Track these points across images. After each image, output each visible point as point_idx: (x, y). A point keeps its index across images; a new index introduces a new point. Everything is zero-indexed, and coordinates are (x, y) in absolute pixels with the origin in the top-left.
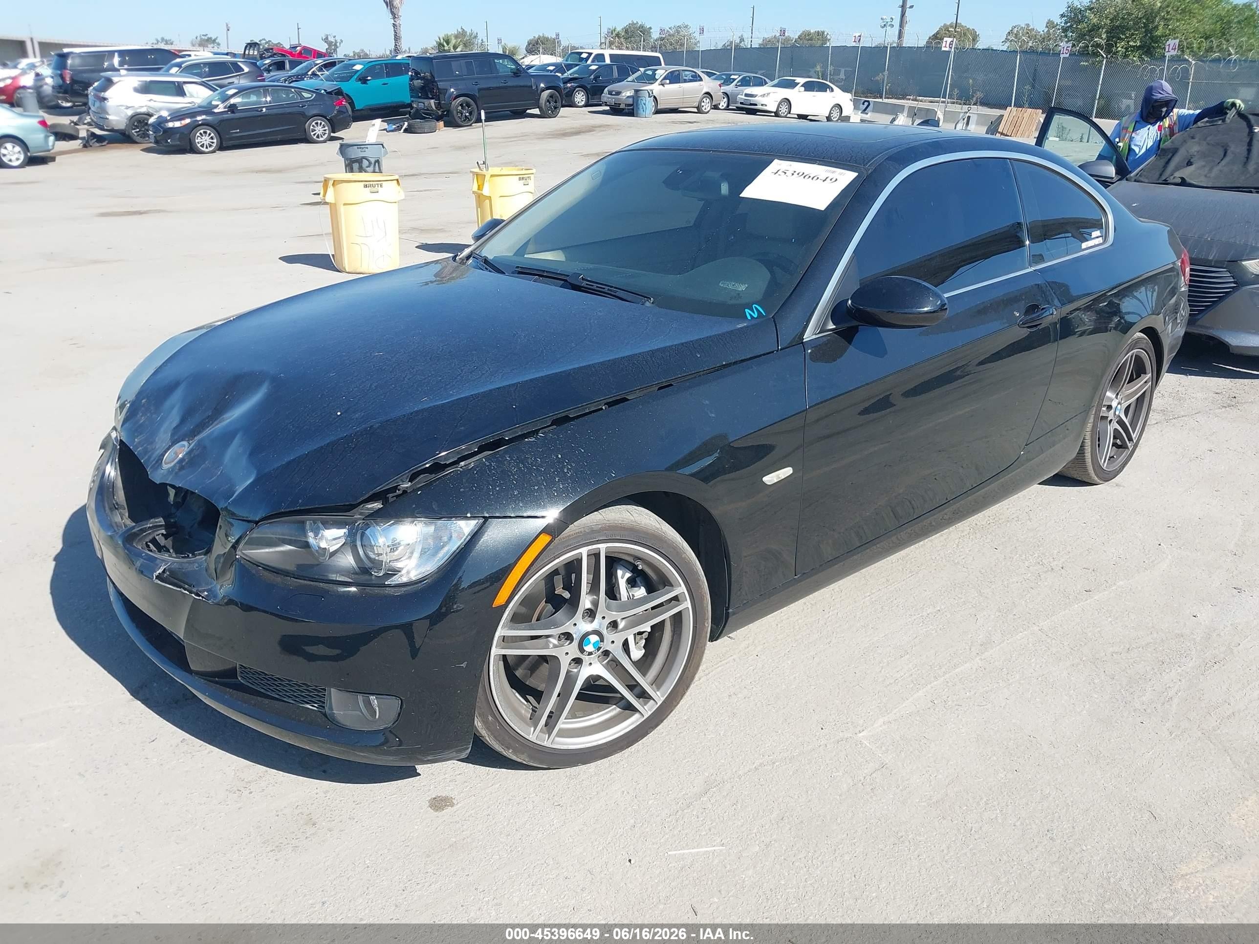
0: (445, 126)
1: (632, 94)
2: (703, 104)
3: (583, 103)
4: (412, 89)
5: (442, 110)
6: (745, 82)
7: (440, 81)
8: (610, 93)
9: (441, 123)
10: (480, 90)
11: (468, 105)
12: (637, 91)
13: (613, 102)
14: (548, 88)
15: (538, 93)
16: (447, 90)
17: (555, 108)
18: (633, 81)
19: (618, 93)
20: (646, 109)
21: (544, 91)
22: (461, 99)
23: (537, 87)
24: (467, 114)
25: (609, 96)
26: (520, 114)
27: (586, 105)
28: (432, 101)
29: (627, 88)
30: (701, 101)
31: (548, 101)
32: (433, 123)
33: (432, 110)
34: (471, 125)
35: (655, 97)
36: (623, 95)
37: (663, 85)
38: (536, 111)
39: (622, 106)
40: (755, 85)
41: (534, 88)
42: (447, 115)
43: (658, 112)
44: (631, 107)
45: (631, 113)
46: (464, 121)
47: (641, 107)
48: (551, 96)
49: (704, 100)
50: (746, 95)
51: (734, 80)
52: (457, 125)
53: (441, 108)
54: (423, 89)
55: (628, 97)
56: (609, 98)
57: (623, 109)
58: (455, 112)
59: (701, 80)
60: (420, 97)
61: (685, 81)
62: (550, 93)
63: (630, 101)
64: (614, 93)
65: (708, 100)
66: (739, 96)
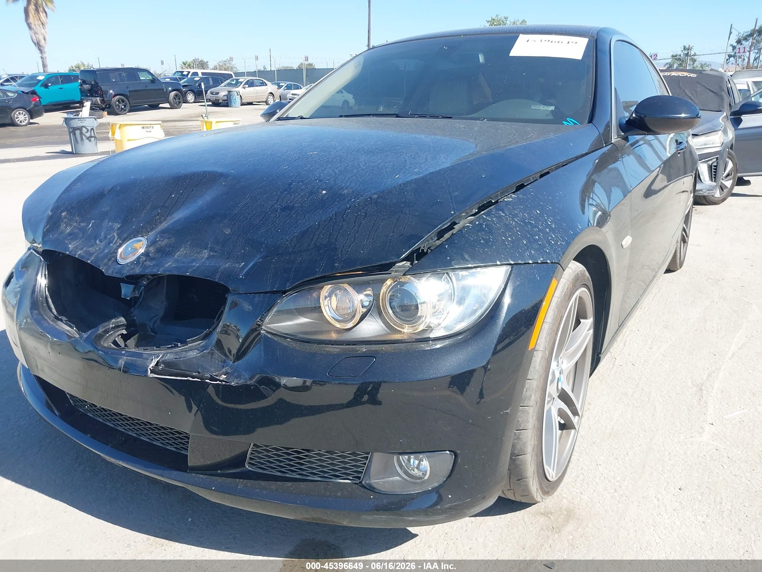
0: (108, 115)
1: (226, 94)
2: (269, 99)
3: (193, 100)
4: (82, 92)
5: (105, 104)
6: (289, 88)
7: (102, 85)
8: (212, 93)
9: (106, 113)
10: (130, 92)
11: (123, 101)
12: (229, 92)
13: (214, 99)
14: (173, 91)
15: (168, 93)
16: (107, 91)
17: (179, 102)
18: (225, 86)
19: (217, 93)
20: (236, 102)
21: (171, 92)
22: (118, 97)
23: (166, 90)
24: (123, 107)
25: (212, 95)
26: (154, 107)
27: (194, 102)
28: (98, 99)
29: (223, 90)
30: (267, 98)
31: (174, 98)
32: (101, 112)
33: (98, 104)
34: (125, 114)
35: (241, 96)
36: (221, 94)
37: (244, 88)
38: (167, 105)
39: (221, 101)
40: (295, 89)
41: (165, 90)
42: (109, 107)
43: (242, 104)
44: (226, 102)
45: (227, 105)
46: (121, 111)
47: (232, 101)
48: (176, 96)
49: (269, 97)
50: (293, 94)
51: (282, 86)
52: (117, 114)
53: (105, 102)
54: (90, 91)
55: (224, 95)
56: (211, 96)
57: (220, 103)
58: (114, 106)
59: (266, 85)
60: (88, 96)
61: (257, 86)
62: (175, 93)
63: (225, 98)
64: (214, 93)
65: (271, 97)
66: (288, 95)
